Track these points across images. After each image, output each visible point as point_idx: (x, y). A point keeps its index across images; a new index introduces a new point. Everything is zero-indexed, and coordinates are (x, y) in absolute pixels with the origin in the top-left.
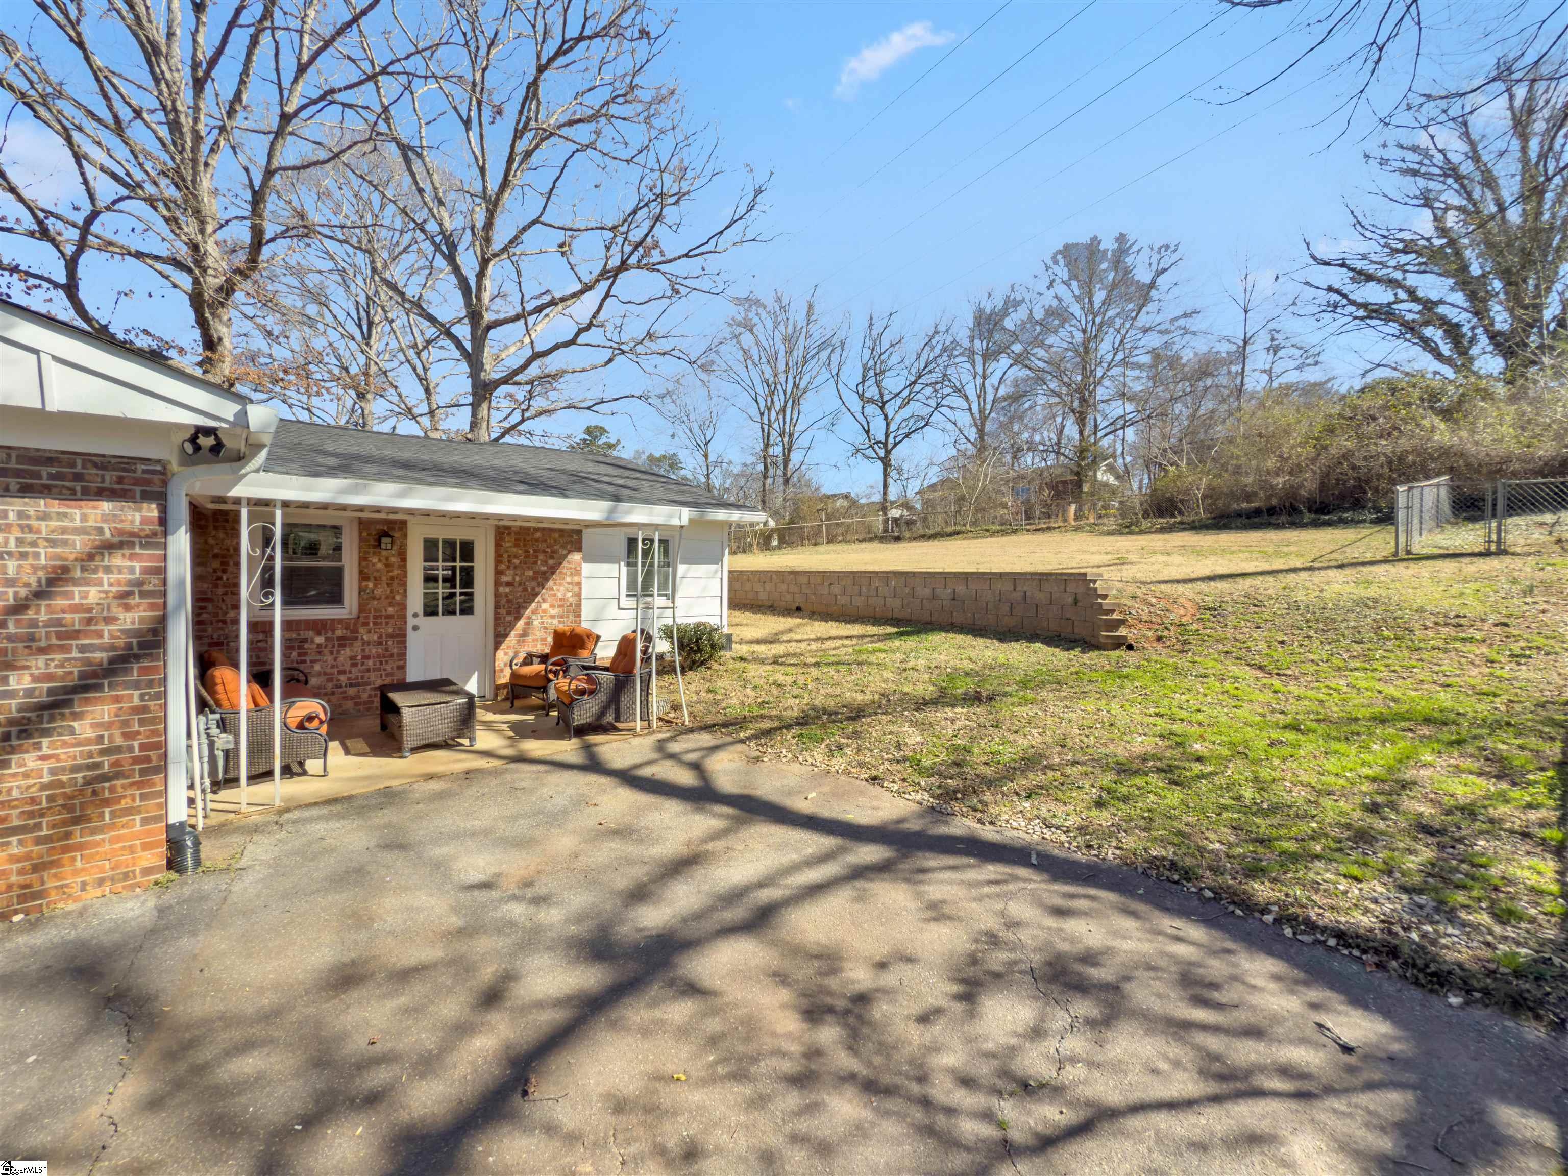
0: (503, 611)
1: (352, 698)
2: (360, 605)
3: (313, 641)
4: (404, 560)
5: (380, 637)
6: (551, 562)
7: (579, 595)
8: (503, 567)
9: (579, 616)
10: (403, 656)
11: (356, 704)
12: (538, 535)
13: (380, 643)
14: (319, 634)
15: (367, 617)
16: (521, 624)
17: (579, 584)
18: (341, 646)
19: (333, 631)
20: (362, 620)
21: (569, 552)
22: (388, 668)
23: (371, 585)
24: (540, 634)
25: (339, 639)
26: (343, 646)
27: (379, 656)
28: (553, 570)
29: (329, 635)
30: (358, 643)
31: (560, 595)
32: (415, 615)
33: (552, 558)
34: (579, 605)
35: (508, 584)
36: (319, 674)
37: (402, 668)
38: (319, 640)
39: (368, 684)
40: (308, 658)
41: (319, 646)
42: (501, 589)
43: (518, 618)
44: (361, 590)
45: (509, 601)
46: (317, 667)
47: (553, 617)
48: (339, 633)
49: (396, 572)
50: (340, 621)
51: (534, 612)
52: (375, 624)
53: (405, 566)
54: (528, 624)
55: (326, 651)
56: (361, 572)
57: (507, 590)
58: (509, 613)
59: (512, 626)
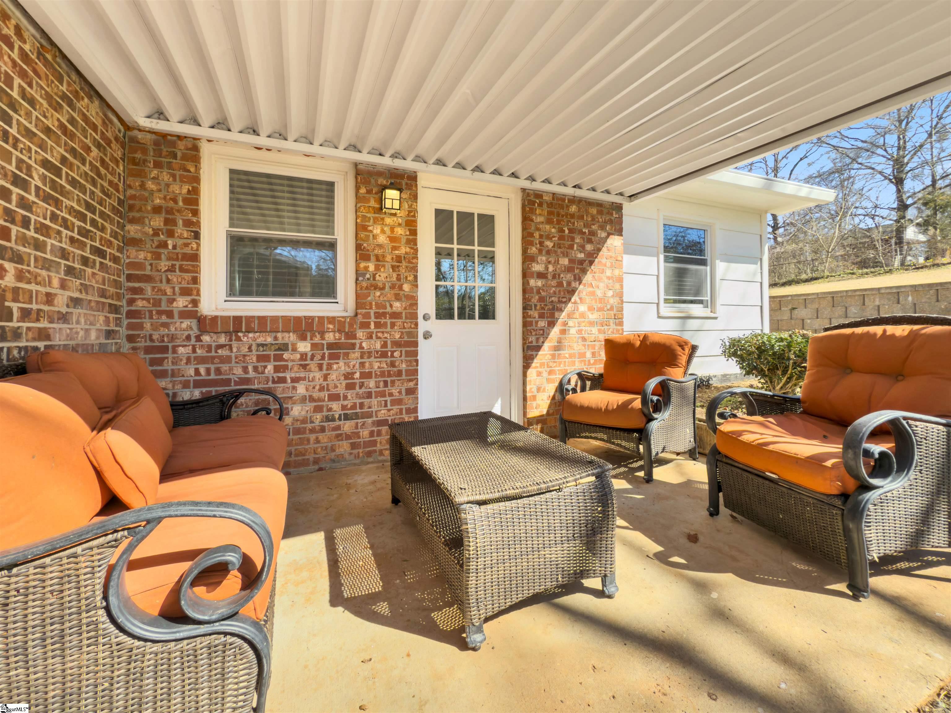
0: (535, 314)
1: (348, 437)
2: (358, 296)
3: (294, 350)
4: (414, 232)
5: (385, 345)
6: (589, 247)
7: (620, 295)
8: (533, 250)
9: (621, 324)
10: (413, 373)
11: (354, 446)
12: (573, 209)
13: (384, 355)
14: (303, 338)
15: (367, 316)
16: (555, 332)
17: (620, 280)
18: (333, 357)
19: (322, 334)
20: (360, 318)
21: (609, 234)
22: (395, 391)
23: (372, 268)
24: (578, 347)
25: (331, 346)
26: (334, 357)
27: (383, 374)
28: (591, 258)
29: (317, 340)
30: (355, 354)
31: (599, 293)
32: (426, 317)
33: (590, 241)
34: (621, 310)
35: (541, 276)
36: (303, 400)
37: (412, 392)
38: (304, 347)
39: (369, 415)
40: (288, 375)
41: (303, 356)
42: (532, 282)
43: (552, 324)
44: (359, 274)
45: (542, 299)
46: (301, 389)
47: (592, 324)
48: (330, 337)
49: (403, 250)
50: (331, 320)
51: (569, 316)
52: (377, 325)
53: (415, 242)
54: (563, 332)
55: (313, 365)
56: (358, 247)
57: (540, 283)
58: (541, 316)
59: (544, 334)
